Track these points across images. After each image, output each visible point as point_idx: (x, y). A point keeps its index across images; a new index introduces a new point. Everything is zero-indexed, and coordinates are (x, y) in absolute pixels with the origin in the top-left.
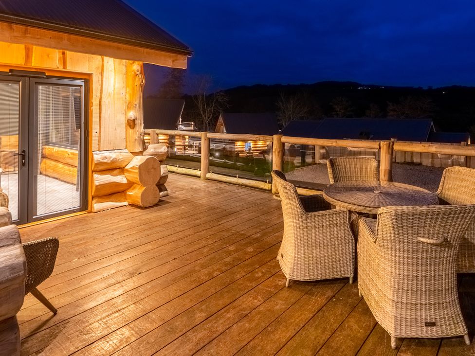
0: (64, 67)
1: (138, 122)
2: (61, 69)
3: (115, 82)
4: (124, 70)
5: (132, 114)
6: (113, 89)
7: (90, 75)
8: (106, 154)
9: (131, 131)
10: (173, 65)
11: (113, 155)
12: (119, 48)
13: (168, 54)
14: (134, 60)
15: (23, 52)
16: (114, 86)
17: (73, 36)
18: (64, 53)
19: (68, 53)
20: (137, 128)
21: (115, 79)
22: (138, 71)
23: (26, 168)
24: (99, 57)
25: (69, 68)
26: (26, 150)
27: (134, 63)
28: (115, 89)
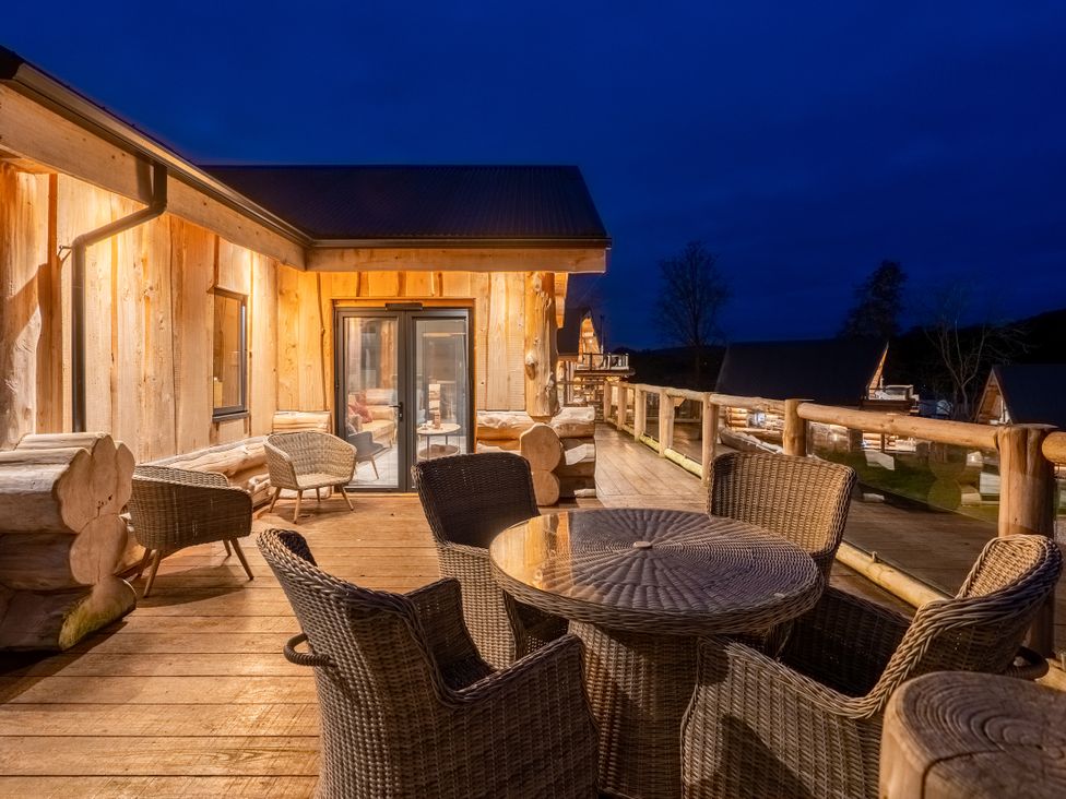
0: (441, 295)
1: (540, 368)
2: (437, 296)
3: (507, 308)
4: (522, 286)
5: (530, 356)
6: (503, 318)
7: (472, 300)
8: (494, 415)
9: (531, 383)
10: (577, 270)
11: (504, 417)
12: (483, 256)
13: (566, 251)
14: (532, 270)
15: (396, 280)
16: (507, 314)
17: (421, 250)
18: (440, 275)
19: (445, 273)
20: (539, 378)
21: (507, 303)
22: (537, 287)
23: (403, 424)
24: (486, 275)
25: (446, 294)
26: (404, 401)
27: (532, 274)
28: (507, 318)
